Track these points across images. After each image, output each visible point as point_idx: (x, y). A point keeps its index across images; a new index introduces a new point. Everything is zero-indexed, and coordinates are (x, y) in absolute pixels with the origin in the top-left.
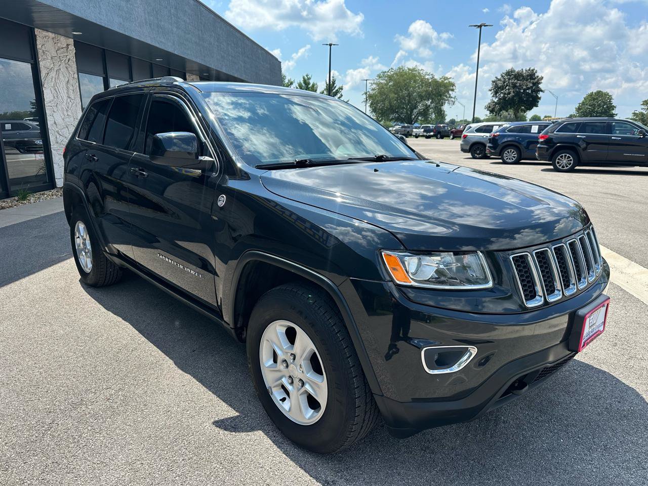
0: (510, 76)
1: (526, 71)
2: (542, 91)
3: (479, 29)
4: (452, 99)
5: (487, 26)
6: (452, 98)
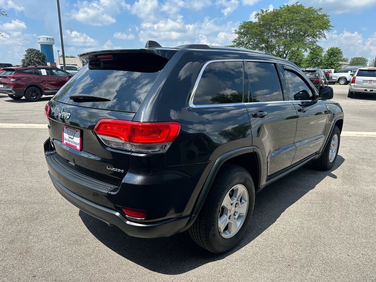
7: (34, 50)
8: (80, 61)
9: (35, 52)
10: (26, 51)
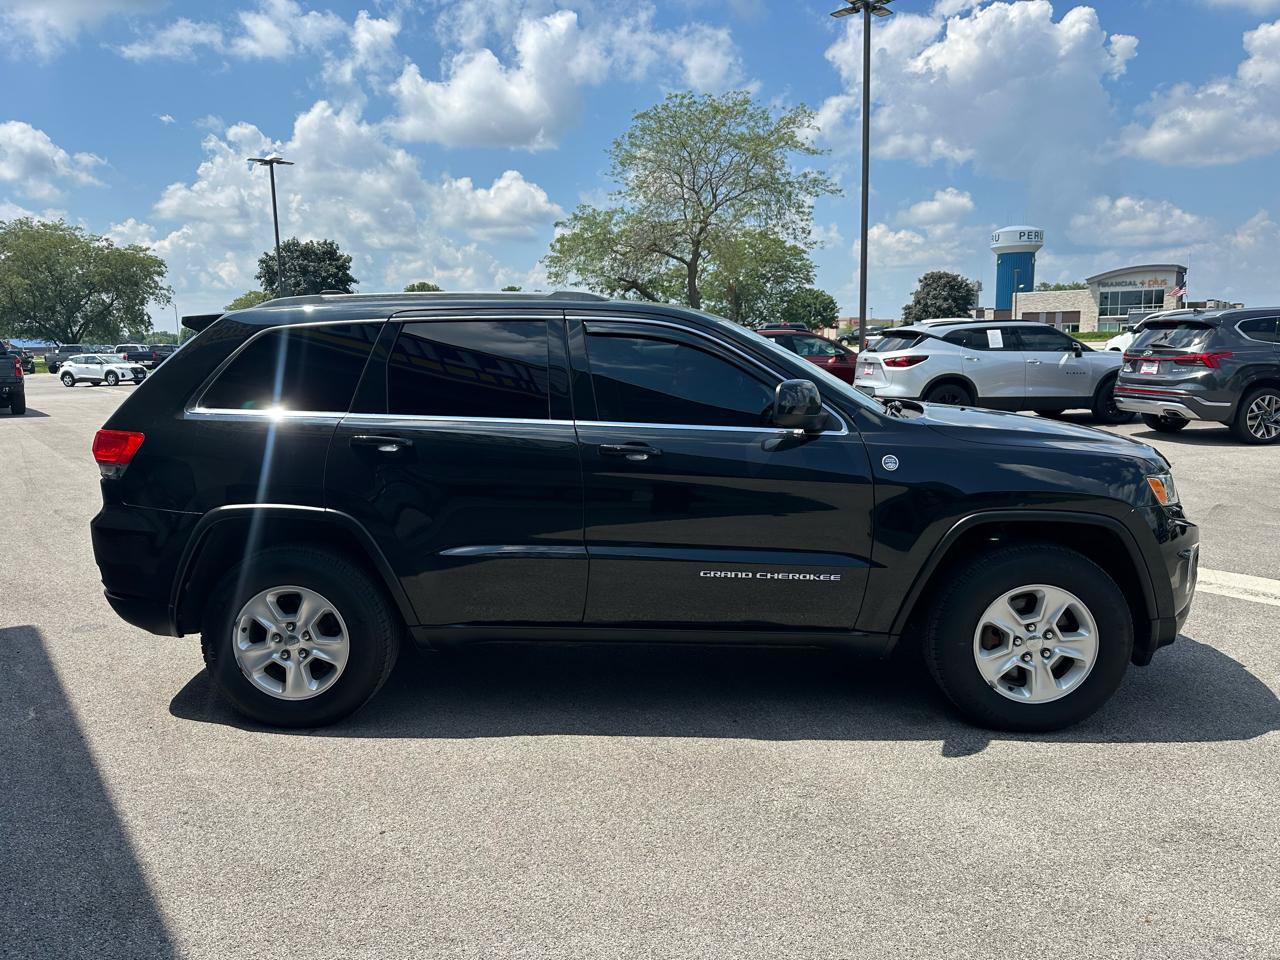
0: (292, 252)
1: (318, 244)
2: (355, 281)
3: (268, 167)
4: (162, 292)
5: (283, 163)
6: (161, 288)
7: (940, 276)
8: (1093, 300)
9: (943, 281)
10: (921, 281)
